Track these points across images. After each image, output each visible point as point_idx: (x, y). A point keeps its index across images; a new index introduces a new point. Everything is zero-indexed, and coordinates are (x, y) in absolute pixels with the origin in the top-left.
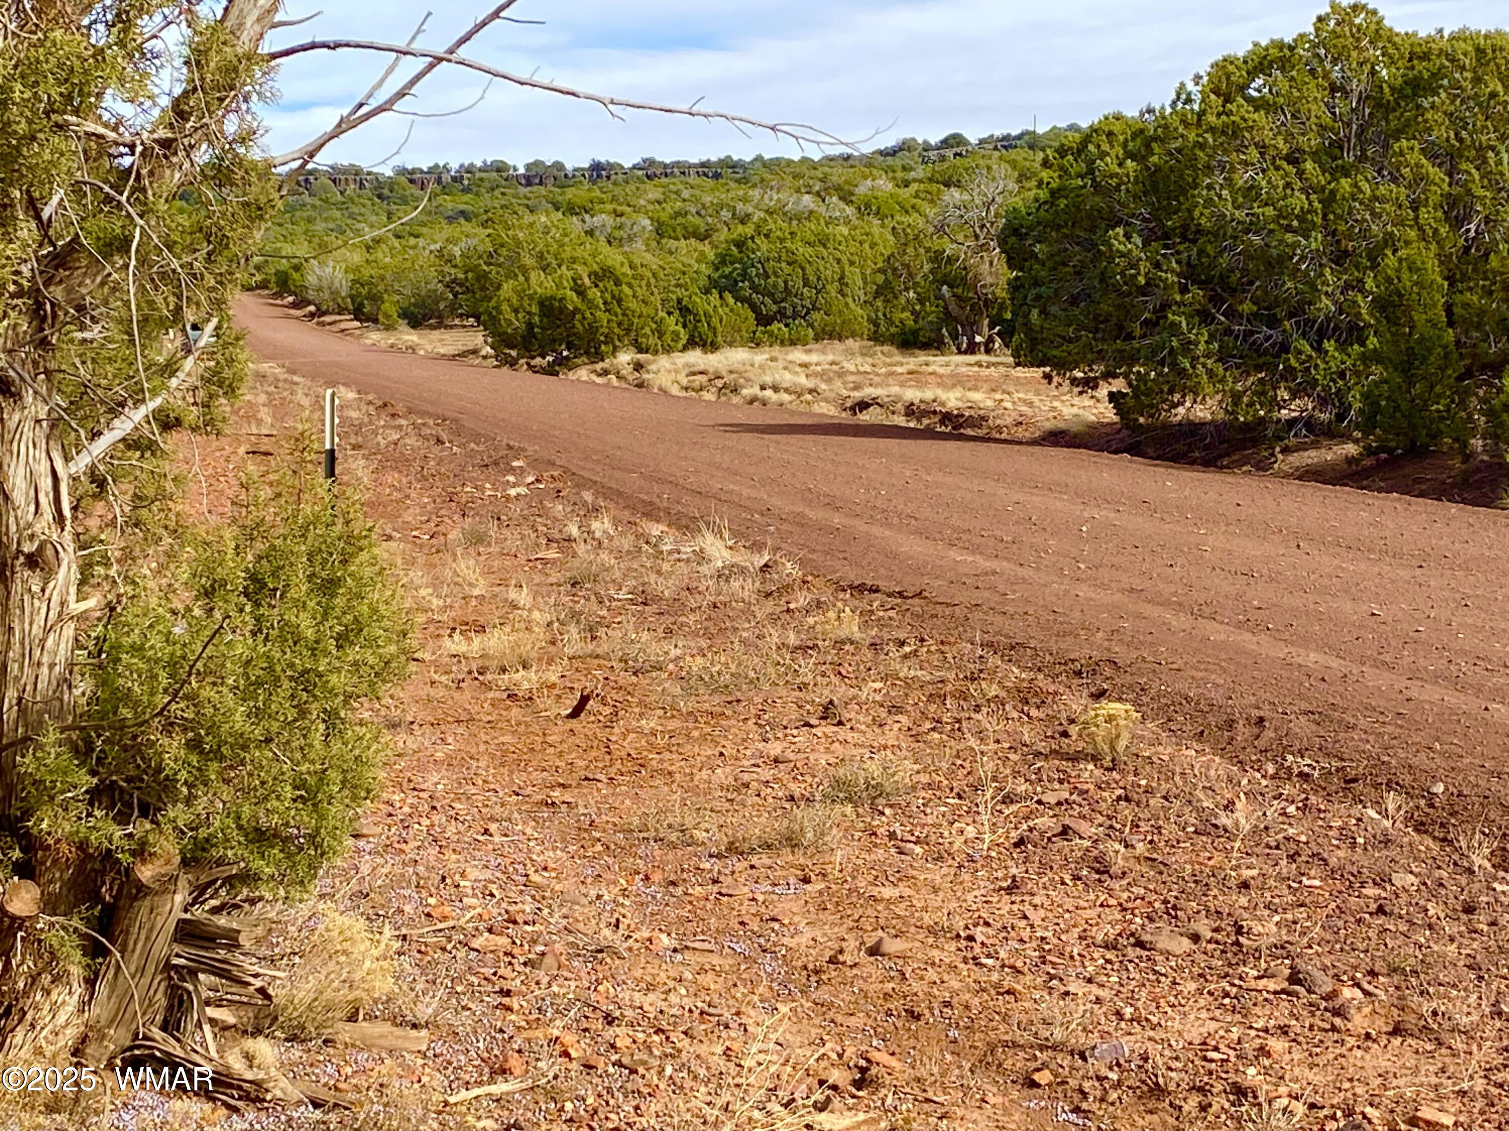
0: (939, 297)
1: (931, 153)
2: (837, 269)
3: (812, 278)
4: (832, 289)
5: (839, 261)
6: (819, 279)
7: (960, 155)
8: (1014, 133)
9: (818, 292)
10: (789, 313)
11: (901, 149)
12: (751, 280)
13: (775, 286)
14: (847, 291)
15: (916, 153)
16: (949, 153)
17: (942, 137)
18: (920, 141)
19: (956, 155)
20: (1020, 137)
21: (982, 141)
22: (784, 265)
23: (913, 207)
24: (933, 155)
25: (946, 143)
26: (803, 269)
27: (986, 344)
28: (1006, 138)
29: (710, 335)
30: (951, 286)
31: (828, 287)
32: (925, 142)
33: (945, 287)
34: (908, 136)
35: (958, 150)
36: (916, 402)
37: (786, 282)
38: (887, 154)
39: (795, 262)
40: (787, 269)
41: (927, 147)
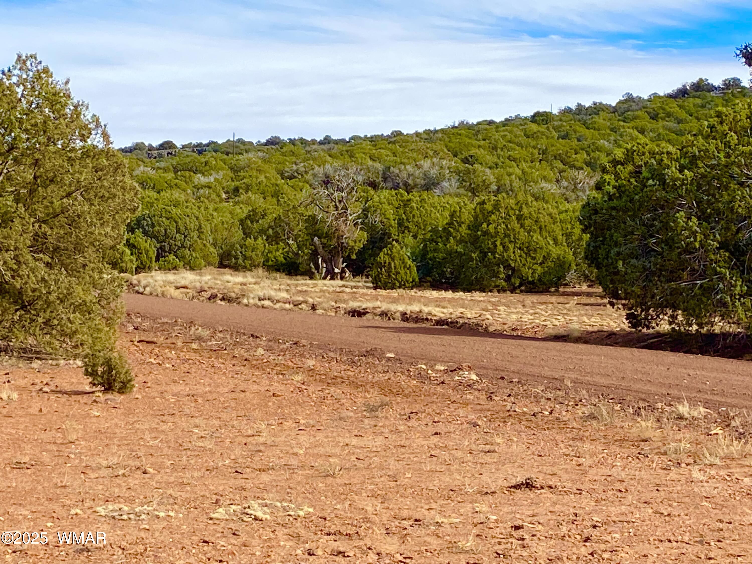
0: (313, 244)
1: (153, 152)
2: (197, 224)
3: (182, 229)
4: (195, 234)
5: (197, 218)
6: (186, 229)
7: (171, 154)
8: (205, 142)
9: (186, 237)
10: (167, 249)
11: (135, 149)
12: (143, 227)
13: (159, 232)
14: (203, 236)
15: (144, 151)
16: (165, 153)
17: (160, 142)
18: (147, 144)
19: (168, 154)
20: (208, 145)
21: (184, 147)
22: (164, 219)
23: (176, 185)
24: (155, 153)
25: (163, 146)
26: (177, 222)
27: (341, 274)
28: (199, 145)
29: (148, 263)
30: (319, 238)
31: (192, 234)
32: (150, 145)
33: (316, 239)
34: (139, 141)
35: (170, 151)
36: (408, 312)
37: (166, 230)
38: (126, 152)
39: (172, 218)
40: (167, 222)
41: (151, 148)
